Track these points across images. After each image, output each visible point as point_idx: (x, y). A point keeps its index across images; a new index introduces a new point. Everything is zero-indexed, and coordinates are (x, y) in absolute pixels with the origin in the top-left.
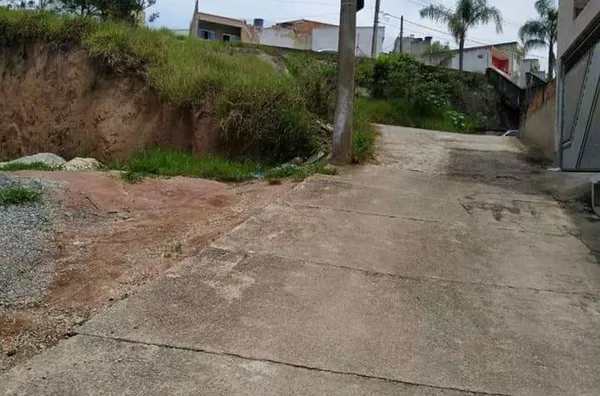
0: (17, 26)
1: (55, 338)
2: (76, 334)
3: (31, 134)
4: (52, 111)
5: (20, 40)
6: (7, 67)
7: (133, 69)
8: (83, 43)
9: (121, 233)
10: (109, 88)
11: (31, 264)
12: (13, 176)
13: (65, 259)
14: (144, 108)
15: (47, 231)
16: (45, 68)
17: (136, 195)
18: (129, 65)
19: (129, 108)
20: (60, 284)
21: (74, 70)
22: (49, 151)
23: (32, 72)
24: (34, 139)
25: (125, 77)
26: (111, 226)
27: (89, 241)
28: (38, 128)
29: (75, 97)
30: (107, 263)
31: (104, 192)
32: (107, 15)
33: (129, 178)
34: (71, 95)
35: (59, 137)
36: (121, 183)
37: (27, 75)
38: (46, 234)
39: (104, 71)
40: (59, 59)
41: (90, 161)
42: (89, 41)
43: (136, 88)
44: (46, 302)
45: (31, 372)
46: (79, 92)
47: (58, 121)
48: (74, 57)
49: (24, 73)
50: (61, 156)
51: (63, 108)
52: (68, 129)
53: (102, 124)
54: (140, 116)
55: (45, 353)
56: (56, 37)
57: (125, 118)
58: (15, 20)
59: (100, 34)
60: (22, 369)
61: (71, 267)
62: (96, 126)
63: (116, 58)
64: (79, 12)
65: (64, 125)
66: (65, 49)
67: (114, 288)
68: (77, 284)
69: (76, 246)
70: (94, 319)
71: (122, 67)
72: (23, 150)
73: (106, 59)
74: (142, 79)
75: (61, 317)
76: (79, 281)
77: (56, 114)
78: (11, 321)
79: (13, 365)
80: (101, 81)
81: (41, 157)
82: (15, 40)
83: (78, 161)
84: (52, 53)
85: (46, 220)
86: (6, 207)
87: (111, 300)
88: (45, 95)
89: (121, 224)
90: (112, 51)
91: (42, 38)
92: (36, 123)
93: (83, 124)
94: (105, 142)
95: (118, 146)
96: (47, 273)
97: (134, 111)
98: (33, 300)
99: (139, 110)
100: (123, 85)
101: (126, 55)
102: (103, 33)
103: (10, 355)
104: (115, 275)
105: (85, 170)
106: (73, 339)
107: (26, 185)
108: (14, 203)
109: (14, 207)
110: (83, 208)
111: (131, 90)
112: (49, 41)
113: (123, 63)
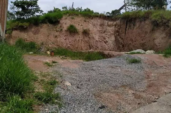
0: (132, 16)
1: (150, 102)
2: (156, 102)
3: (135, 44)
4: (141, 38)
5: (132, 19)
6: (129, 27)
7: (165, 23)
8: (150, 18)
9: (165, 73)
10: (157, 30)
11: (141, 80)
12: (133, 56)
13: (150, 79)
14: (168, 35)
15: (143, 71)
16: (139, 26)
17: (168, 61)
18: (164, 22)
19: (164, 35)
20: (149, 86)
21: (147, 26)
22: (140, 49)
23: (135, 28)
24: (136, 45)
25: (163, 26)
26: (162, 71)
27: (156, 74)
28: (137, 42)
29: (147, 33)
30: (162, 81)
31: (158, 60)
32: (156, 8)
33: (165, 56)
34: (146, 33)
35: (143, 45)
36: (163, 58)
37: (134, 28)
38: (143, 72)
39: (156, 25)
40: (143, 23)
41: (152, 51)
42: (152, 17)
43: (166, 29)
44: (146, 91)
45: (145, 110)
46: (149, 32)
47: (142, 40)
48: (147, 22)
49: (133, 28)
50: (143, 50)
51: (144, 37)
52: (145, 42)
53: (155, 41)
54: (167, 37)
55: (148, 105)
56: (142, 17)
57: (162, 38)
58: (131, 14)
59: (155, 14)
60: (143, 109)
61: (152, 82)
62: (153, 41)
63: (160, 21)
64: (148, 9)
65: (144, 41)
66: (145, 20)
67: (166, 89)
68: (154, 87)
69: (152, 76)
70: (161, 98)
71: (162, 23)
72: (133, 49)
73: (157, 21)
74: (168, 26)
75: (151, 96)
76: (155, 86)
77: (142, 38)
78: (137, 95)
79: (140, 107)
80: (155, 28)
81: (138, 51)
82: (131, 20)
83: (148, 51)
84: (141, 22)
85: (143, 68)
86: (132, 64)
87: (166, 93)
88: (139, 33)
89: (165, 70)
90: (159, 19)
91: (138, 18)
92: (137, 41)
93: (150, 41)
94: (156, 45)
95: (160, 46)
96: (145, 83)
97: (165, 36)
98: (143, 90)
99: (167, 35)
100: (162, 28)
101: (163, 19)
102: (156, 14)
103: (139, 104)
104: (166, 86)
105: (151, 54)
106: (156, 103)
107: (136, 58)
108: (134, 63)
109: (134, 64)
110: (153, 65)
111: (165, 30)
112: (140, 18)
113: (162, 22)
